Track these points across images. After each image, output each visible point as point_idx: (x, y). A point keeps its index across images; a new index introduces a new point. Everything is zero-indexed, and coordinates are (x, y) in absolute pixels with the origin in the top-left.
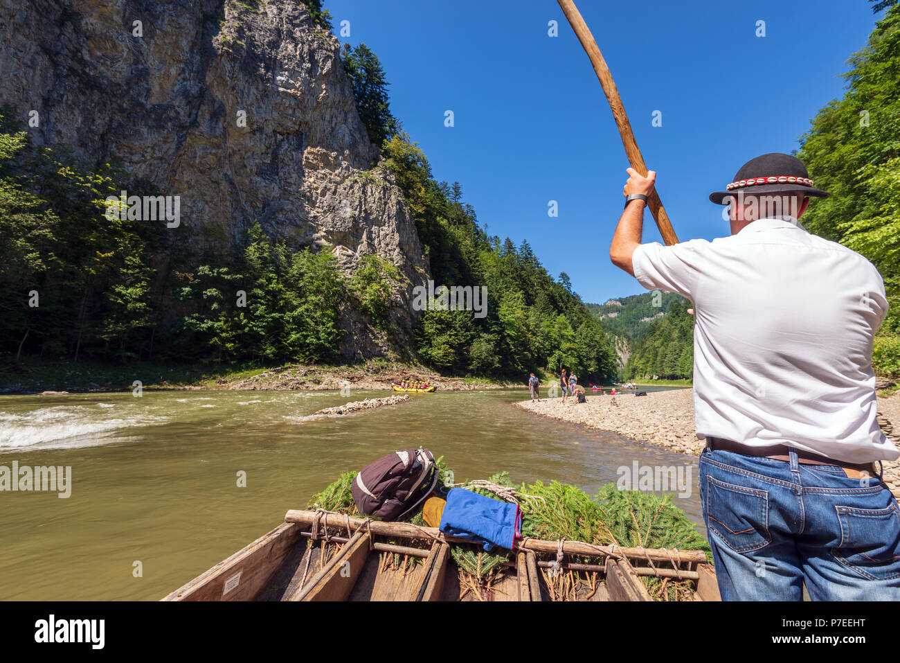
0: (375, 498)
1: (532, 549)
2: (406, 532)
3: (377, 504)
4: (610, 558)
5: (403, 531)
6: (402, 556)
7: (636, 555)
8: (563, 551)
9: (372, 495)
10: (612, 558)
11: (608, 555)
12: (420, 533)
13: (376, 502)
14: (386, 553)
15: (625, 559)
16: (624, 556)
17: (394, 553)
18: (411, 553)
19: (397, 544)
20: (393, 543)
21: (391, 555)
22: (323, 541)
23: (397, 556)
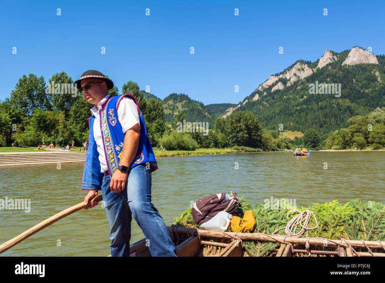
0: (202, 214)
1: (290, 242)
2: (217, 235)
3: (202, 217)
4: (340, 247)
5: (216, 234)
6: (217, 247)
7: (358, 244)
8: (309, 243)
9: (200, 212)
10: (341, 246)
11: (339, 245)
12: (225, 235)
13: (202, 216)
14: (209, 246)
15: (350, 247)
16: (349, 245)
17: (213, 246)
18: (222, 246)
19: (215, 241)
20: (212, 241)
21: (212, 247)
22: (177, 241)
23: (215, 248)
